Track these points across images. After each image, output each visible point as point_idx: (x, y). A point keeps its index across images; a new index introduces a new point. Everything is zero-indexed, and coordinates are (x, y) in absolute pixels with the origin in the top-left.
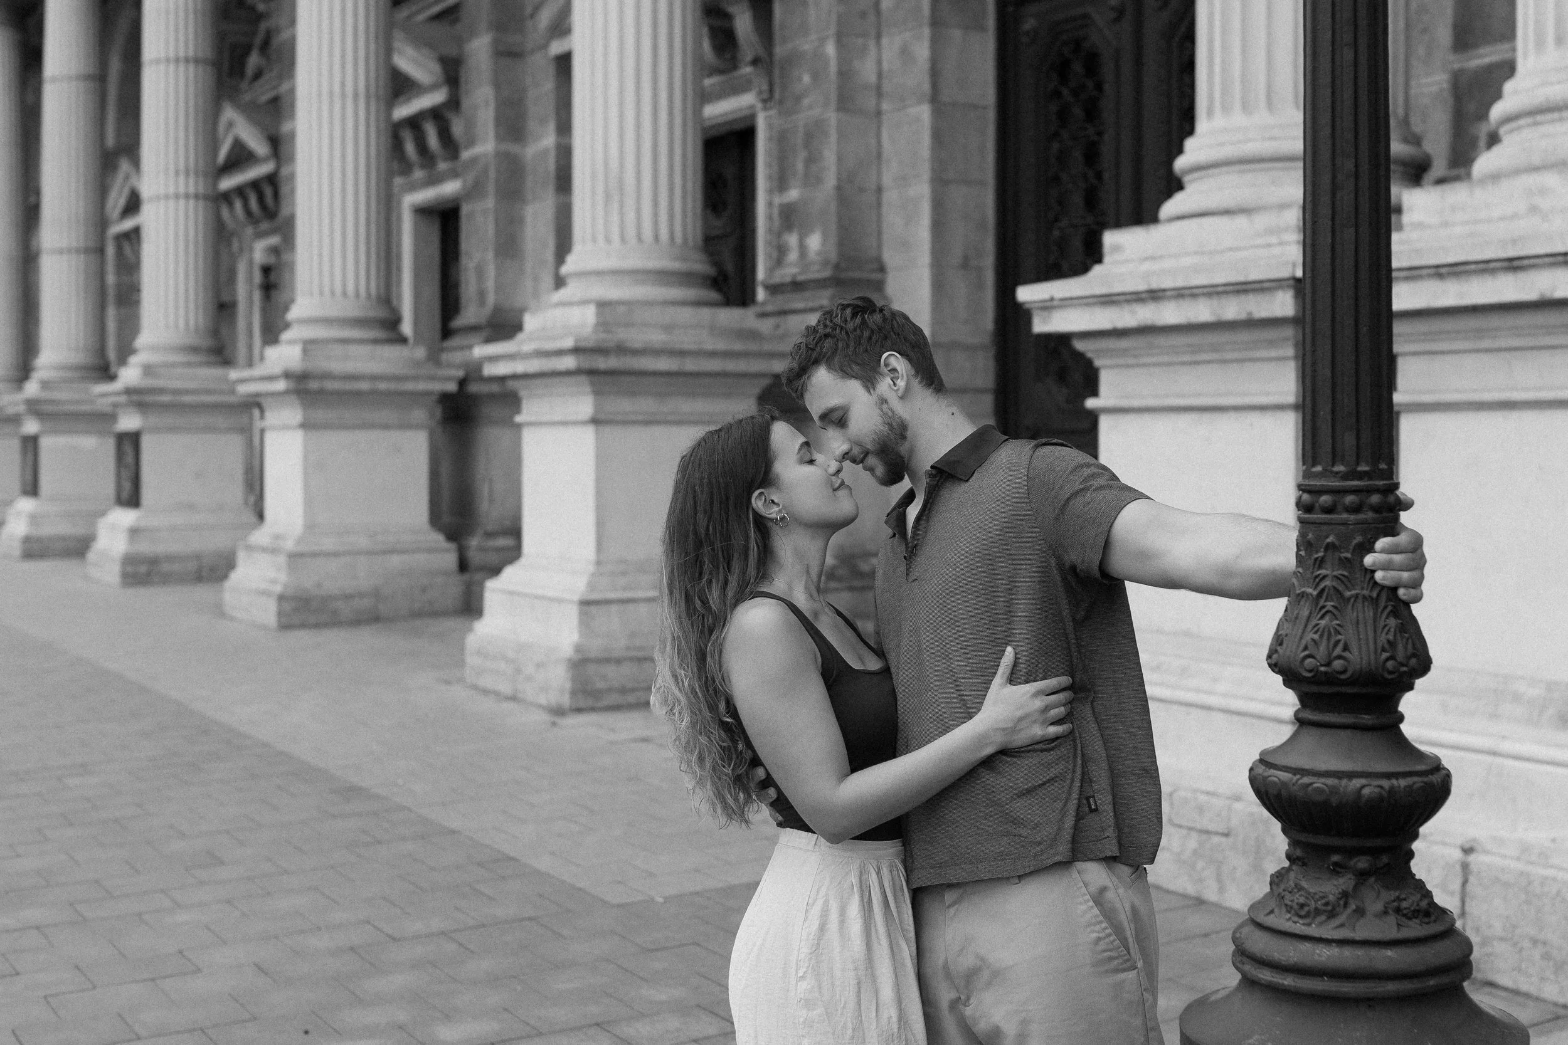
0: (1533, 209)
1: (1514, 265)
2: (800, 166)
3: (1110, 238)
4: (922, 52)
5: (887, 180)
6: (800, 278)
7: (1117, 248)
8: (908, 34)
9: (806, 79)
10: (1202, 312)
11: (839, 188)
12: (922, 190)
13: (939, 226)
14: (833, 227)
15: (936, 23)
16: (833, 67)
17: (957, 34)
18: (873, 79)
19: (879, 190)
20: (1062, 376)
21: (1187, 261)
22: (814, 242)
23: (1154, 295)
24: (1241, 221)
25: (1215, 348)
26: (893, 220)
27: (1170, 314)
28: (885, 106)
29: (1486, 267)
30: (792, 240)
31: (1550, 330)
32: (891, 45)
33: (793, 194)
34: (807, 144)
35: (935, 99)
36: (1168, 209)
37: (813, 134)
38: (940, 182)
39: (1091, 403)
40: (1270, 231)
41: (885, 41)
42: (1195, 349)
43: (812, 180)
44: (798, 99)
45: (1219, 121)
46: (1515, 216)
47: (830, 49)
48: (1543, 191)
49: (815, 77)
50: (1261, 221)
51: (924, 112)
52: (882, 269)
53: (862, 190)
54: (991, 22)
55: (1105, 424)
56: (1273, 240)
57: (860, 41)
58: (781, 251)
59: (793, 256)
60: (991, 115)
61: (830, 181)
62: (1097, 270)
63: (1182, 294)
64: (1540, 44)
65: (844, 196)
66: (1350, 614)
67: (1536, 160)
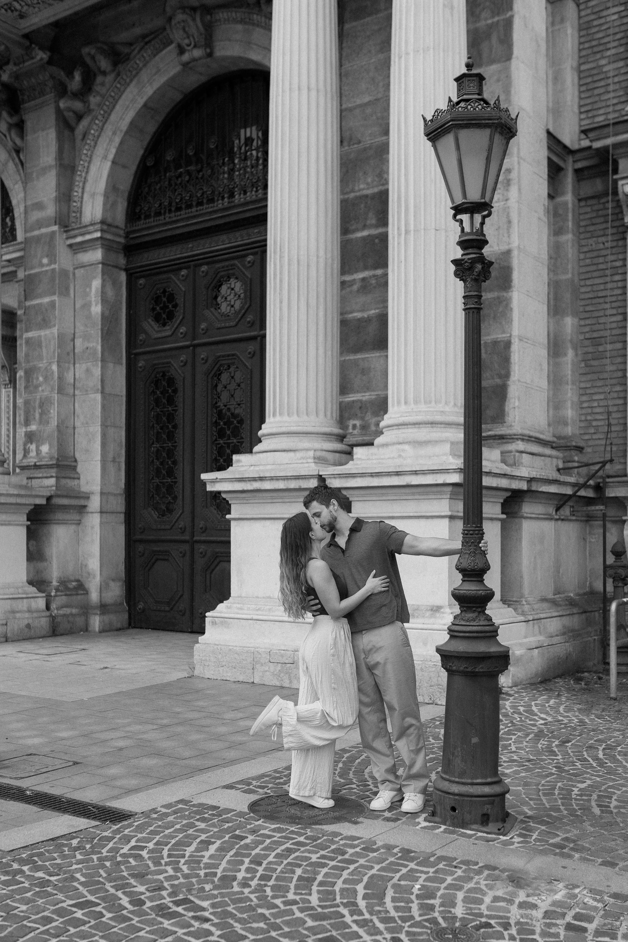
0: (400, 456)
1: (398, 474)
2: (37, 416)
3: (235, 457)
4: (97, 372)
5: (78, 424)
6: (38, 464)
7: (238, 461)
8: (89, 364)
9: (41, 379)
10: (281, 485)
11: (58, 426)
12: (97, 429)
13: (104, 445)
14: (56, 443)
15: (103, 360)
16: (56, 374)
17: (111, 365)
18: (72, 381)
19: (74, 428)
20: (218, 507)
21: (269, 467)
22: (45, 449)
23: (261, 479)
24: (291, 454)
25: (282, 498)
26: (81, 441)
27: (267, 485)
28: (77, 392)
29: (389, 474)
30: (33, 447)
31: (406, 494)
32: (80, 369)
33: (33, 427)
34: (41, 407)
35: (102, 392)
36: (256, 449)
37: (44, 404)
38: (104, 426)
39: (228, 516)
40: (303, 458)
41: (77, 365)
42: (272, 498)
43: (44, 421)
44: (36, 387)
45: (278, 418)
46: (393, 458)
47: (55, 367)
48: (403, 450)
49: (46, 378)
50: (299, 455)
51: (99, 397)
52: (76, 461)
53: (67, 427)
54: (124, 361)
55: (233, 524)
56: (304, 461)
57: (67, 365)
58: (26, 452)
59: (33, 454)
60: (124, 399)
61: (54, 423)
62: (230, 468)
63: (272, 479)
64: (399, 403)
65: (61, 429)
66: (477, 556)
67: (401, 440)
